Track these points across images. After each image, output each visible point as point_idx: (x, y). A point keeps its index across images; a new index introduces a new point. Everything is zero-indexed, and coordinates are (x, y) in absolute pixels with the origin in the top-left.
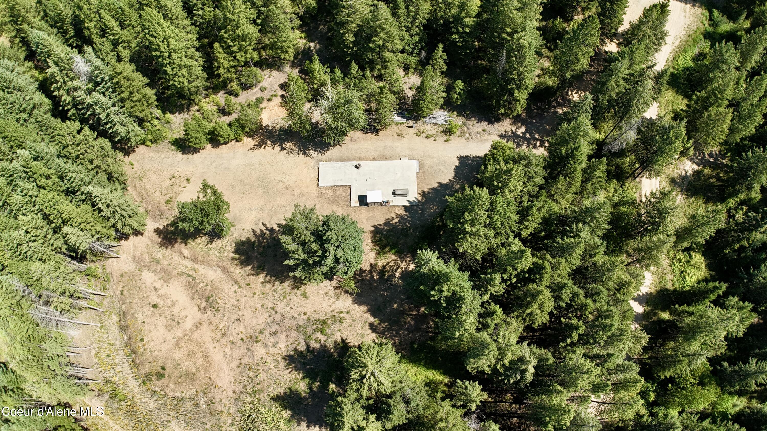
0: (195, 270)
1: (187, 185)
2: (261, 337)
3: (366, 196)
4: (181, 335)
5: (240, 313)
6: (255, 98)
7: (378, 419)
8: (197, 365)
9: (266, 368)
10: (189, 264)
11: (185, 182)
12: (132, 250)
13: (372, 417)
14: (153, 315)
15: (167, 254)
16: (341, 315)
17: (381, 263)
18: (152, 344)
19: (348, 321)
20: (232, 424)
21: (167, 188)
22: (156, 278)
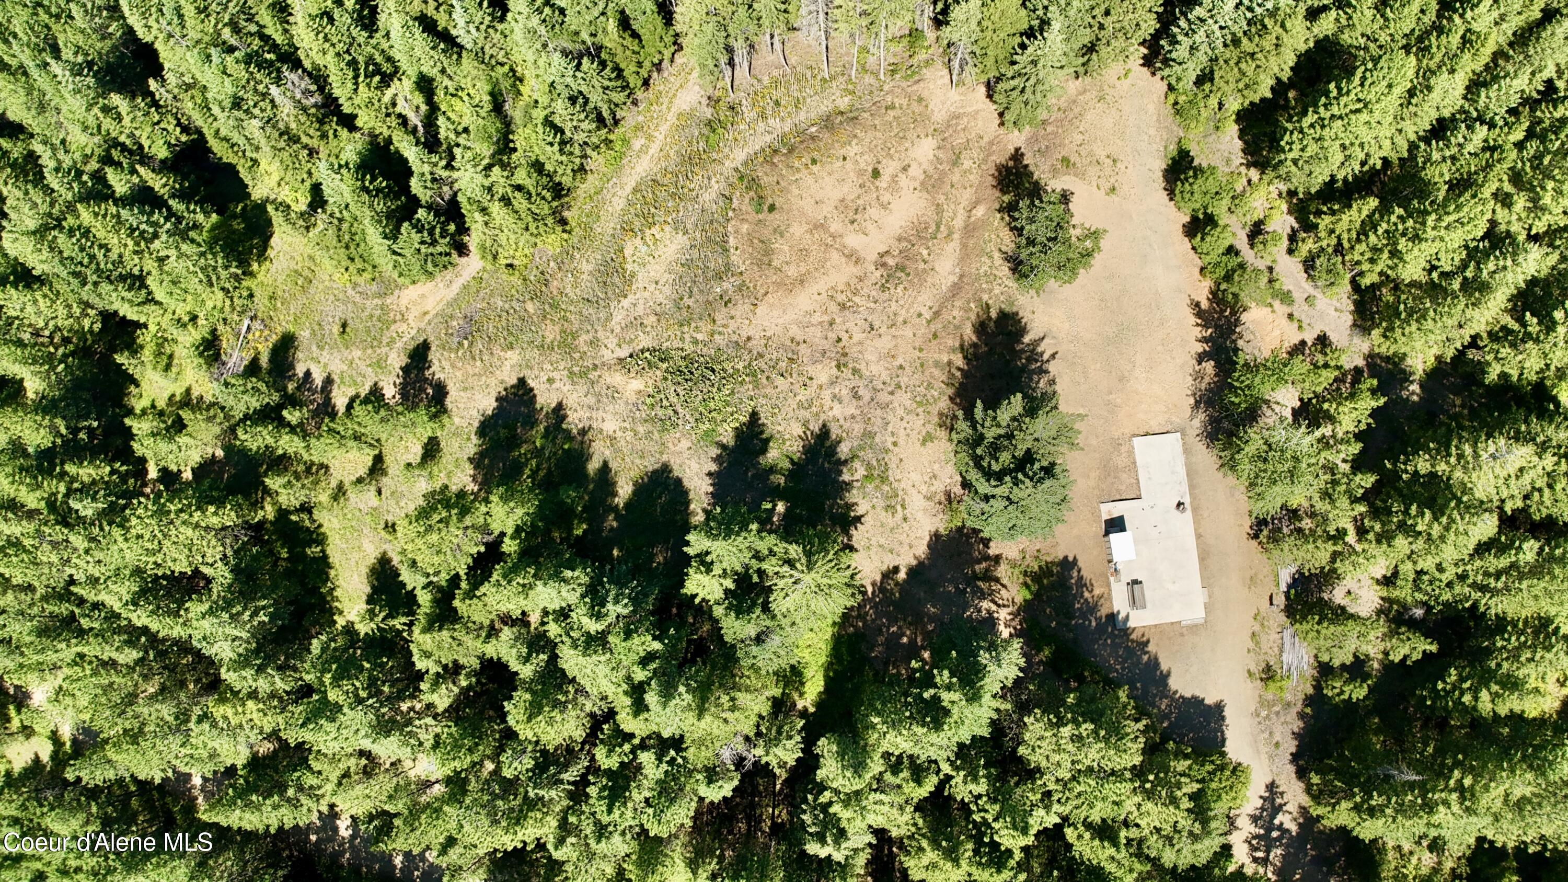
0: (950, 234)
1: (1103, 192)
2: (847, 373)
3: (1123, 529)
4: (832, 230)
5: (883, 329)
6: (1291, 288)
7: (727, 591)
8: (785, 268)
9: (796, 387)
10: (959, 223)
11: (1108, 186)
12: (969, 110)
13: (729, 584)
14: (861, 173)
15: (971, 177)
16: (899, 507)
17: (1002, 571)
18: (810, 180)
19: (890, 521)
20: (696, 342)
21: (1091, 154)
22: (925, 166)
